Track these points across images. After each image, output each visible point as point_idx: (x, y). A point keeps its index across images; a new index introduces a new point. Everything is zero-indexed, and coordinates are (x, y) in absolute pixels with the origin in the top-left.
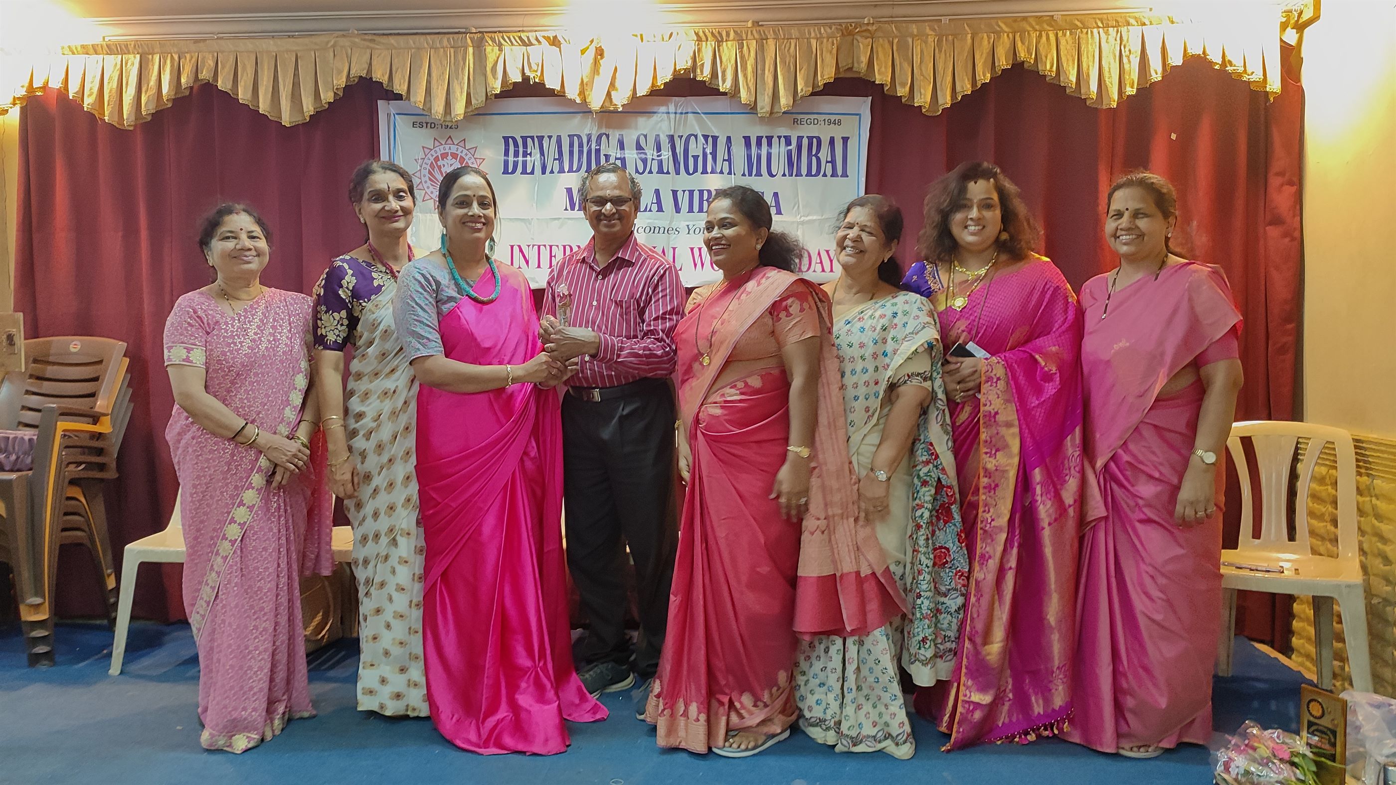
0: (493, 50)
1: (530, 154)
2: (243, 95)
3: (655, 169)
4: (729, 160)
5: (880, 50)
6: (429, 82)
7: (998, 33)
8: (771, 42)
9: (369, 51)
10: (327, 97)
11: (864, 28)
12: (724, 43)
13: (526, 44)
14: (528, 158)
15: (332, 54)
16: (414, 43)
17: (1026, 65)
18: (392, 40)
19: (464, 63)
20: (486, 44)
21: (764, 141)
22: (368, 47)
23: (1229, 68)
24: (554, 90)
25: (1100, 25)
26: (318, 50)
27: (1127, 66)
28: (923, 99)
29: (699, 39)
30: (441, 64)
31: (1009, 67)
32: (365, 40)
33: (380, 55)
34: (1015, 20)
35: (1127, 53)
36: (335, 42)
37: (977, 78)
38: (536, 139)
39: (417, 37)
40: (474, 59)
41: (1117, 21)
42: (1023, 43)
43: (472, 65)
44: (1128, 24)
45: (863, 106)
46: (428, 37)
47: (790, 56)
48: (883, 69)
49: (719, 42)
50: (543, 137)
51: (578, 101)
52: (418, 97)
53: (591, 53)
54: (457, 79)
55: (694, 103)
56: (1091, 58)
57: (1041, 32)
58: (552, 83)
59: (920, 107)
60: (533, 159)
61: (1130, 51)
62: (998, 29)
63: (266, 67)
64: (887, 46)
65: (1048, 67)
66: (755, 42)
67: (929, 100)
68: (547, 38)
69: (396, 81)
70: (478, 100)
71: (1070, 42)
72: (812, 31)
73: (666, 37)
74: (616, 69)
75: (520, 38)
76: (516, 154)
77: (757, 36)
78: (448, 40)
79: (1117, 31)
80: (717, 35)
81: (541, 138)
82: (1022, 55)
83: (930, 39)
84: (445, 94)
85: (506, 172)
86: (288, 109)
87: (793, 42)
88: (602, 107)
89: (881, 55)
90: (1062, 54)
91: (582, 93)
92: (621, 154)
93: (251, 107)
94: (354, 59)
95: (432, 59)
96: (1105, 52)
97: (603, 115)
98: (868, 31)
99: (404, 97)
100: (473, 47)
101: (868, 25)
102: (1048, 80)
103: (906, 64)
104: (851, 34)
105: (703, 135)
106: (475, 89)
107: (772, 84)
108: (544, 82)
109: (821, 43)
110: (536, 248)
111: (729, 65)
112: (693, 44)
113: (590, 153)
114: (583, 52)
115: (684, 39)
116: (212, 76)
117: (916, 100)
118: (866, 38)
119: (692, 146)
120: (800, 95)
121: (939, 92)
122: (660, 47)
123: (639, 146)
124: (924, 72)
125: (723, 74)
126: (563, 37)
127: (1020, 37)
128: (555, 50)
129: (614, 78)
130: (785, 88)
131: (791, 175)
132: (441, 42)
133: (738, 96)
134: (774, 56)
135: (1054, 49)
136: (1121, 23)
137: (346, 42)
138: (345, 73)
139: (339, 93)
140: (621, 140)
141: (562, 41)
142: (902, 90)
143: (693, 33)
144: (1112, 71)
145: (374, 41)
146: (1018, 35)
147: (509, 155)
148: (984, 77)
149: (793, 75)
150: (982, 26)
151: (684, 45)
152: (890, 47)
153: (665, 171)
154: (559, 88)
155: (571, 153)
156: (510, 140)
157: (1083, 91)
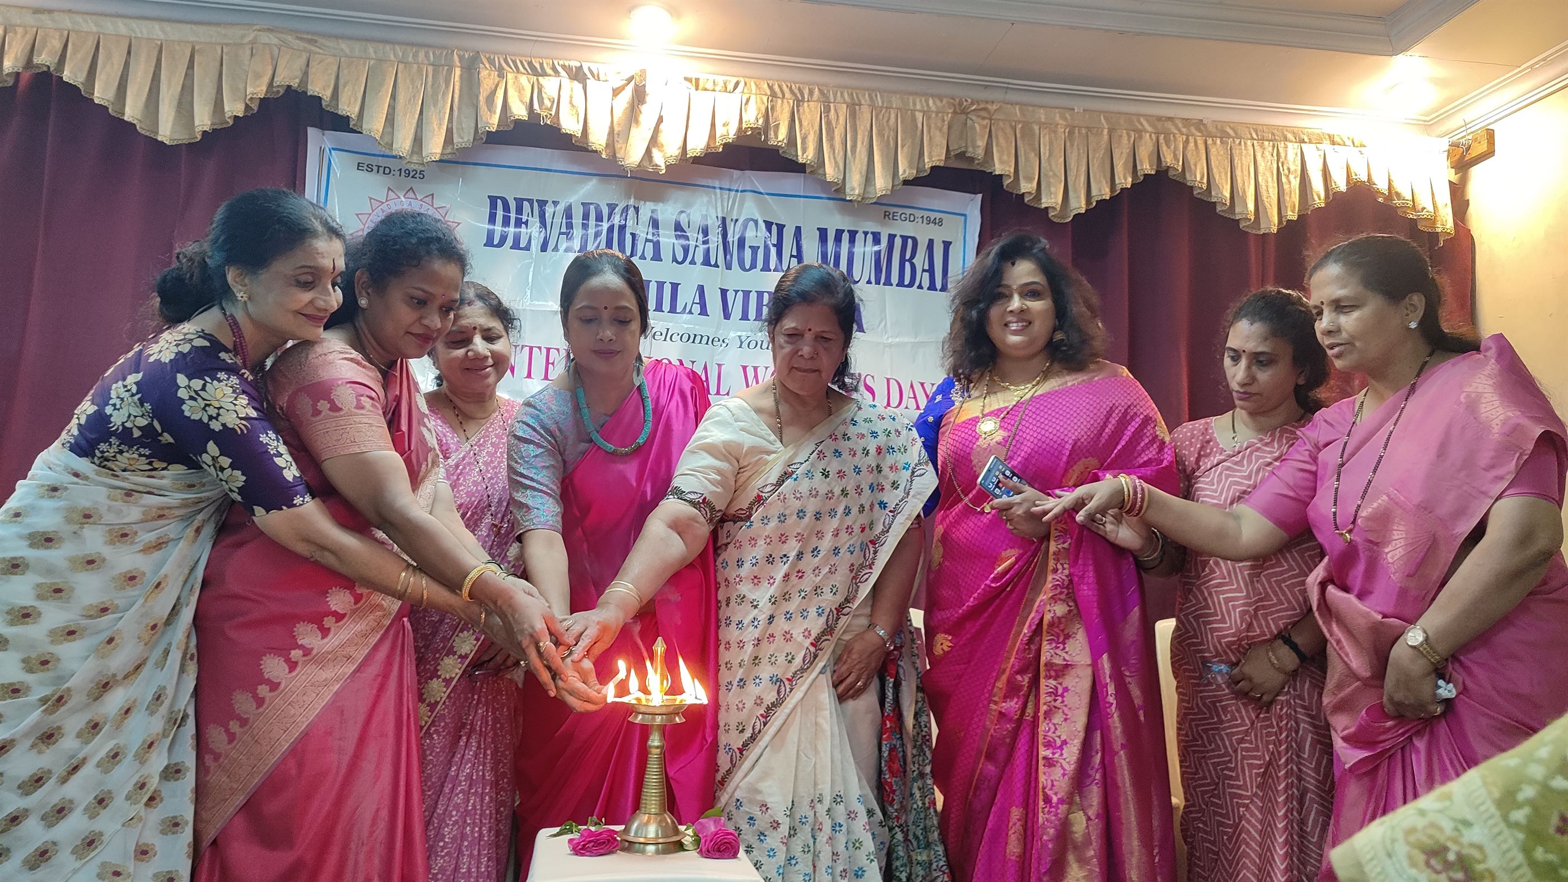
0: (490, 75)
1: (526, 223)
2: (102, 94)
5: (1000, 134)
6: (392, 108)
7: (1140, 133)
8: (865, 109)
9: (305, 56)
10: (234, 108)
11: (982, 106)
12: (806, 104)
13: (537, 72)
14: (523, 229)
15: (248, 52)
16: (375, 52)
17: (1171, 173)
18: (343, 45)
19: (447, 86)
20: (481, 65)
21: (846, 237)
22: (305, 50)
23: (1397, 202)
24: (569, 136)
25: (1255, 136)
26: (227, 45)
27: (1286, 187)
28: (1051, 199)
29: (773, 95)
30: (413, 82)
31: (1153, 173)
32: (301, 39)
33: (322, 61)
34: (1159, 119)
35: (1286, 171)
36: (255, 38)
37: (1117, 182)
38: (536, 204)
39: (381, 46)
40: (461, 83)
41: (1273, 134)
42: (1169, 147)
43: (457, 91)
44: (1286, 139)
45: (972, 205)
46: (397, 48)
47: (890, 128)
48: (1005, 158)
49: (799, 102)
50: (545, 202)
51: (604, 156)
52: (375, 124)
53: (627, 94)
54: (435, 104)
55: (757, 179)
56: (1246, 173)
57: (1188, 136)
58: (570, 125)
59: (1047, 208)
60: (529, 231)
61: (1289, 169)
62: (1140, 127)
63: (143, 59)
64: (1009, 130)
65: (1198, 179)
66: (845, 106)
67: (1060, 201)
68: (567, 69)
69: (343, 99)
70: (464, 138)
71: (1222, 153)
72: (918, 101)
73: (730, 87)
74: (660, 120)
75: (530, 64)
76: (506, 222)
77: (847, 98)
78: (427, 55)
79: (1274, 146)
80: (796, 91)
81: (542, 203)
82: (1168, 159)
83: (1061, 130)
84: (414, 125)
85: (489, 243)
86: (171, 118)
87: (892, 111)
88: (639, 166)
89: (1002, 141)
90: (1213, 163)
91: (611, 144)
92: (653, 234)
93: (110, 110)
94: (282, 63)
95: (399, 75)
96: (1261, 168)
97: (636, 178)
98: (985, 109)
99: (352, 123)
100: (462, 67)
101: (987, 102)
102: (1195, 193)
103: (1032, 155)
104: (964, 112)
105: (765, 221)
106: (460, 123)
107: (866, 160)
108: (559, 124)
109: (929, 118)
110: (527, 350)
111: (812, 133)
112: (765, 99)
113: (611, 229)
114: (616, 92)
115: (754, 91)
116: (56, 61)
117: (1043, 201)
118: (984, 118)
119: (750, 234)
120: (901, 178)
121: (1071, 193)
122: (722, 97)
123: (678, 227)
124: (1054, 166)
125: (804, 142)
126: (589, 69)
127: (1165, 138)
128: (577, 86)
129: (656, 130)
130: (883, 167)
131: (878, 282)
132: (415, 55)
133: (821, 171)
134: (868, 126)
135: (1204, 157)
136: (1277, 137)
137: (272, 39)
138: (266, 80)
139: (253, 106)
140: (655, 216)
141: (589, 75)
142: (1027, 187)
143: (766, 86)
144: (1270, 190)
145: (316, 42)
146: (1162, 137)
147: (494, 225)
148: (1125, 181)
149: (893, 152)
150: (1122, 122)
151: (753, 98)
152: (1012, 133)
153: (713, 262)
154: (579, 135)
155: (585, 226)
156: (499, 201)
157: (1237, 210)
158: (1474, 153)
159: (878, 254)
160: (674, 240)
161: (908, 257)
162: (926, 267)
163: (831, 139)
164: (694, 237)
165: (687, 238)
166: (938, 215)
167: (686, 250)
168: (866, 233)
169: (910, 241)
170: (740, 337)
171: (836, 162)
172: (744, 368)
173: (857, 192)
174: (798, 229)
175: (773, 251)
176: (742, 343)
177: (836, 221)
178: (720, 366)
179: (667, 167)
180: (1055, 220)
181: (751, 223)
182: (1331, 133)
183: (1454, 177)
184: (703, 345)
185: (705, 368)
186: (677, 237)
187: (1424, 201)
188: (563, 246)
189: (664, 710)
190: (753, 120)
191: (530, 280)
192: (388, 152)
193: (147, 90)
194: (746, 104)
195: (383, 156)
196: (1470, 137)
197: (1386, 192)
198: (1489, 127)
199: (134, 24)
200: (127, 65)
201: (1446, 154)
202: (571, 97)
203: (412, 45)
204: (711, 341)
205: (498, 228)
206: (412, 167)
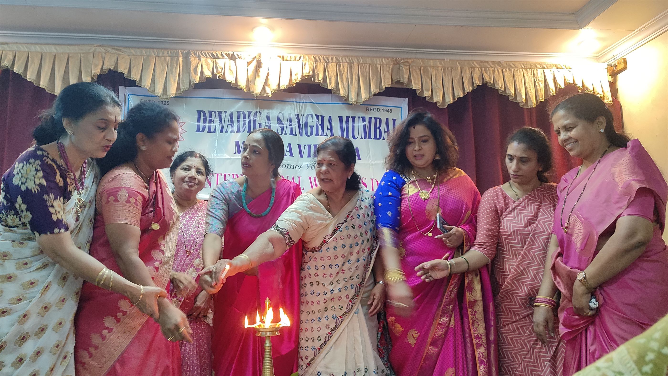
0: (195, 59)
1: (213, 121)
2: (30, 77)
3: (288, 132)
4: (331, 129)
5: (414, 72)
6: (154, 75)
7: (474, 68)
8: (356, 65)
9: (116, 56)
10: (86, 78)
11: (406, 60)
12: (330, 64)
13: (215, 57)
14: (212, 124)
15: (92, 56)
16: (146, 53)
17: (488, 84)
18: (132, 51)
19: (177, 65)
20: (191, 56)
21: (350, 119)
22: (116, 54)
23: (587, 91)
24: (230, 83)
25: (523, 67)
26: (83, 53)
27: (538, 87)
28: (438, 98)
29: (316, 61)
30: (162, 64)
31: (481, 85)
32: (114, 49)
33: (123, 58)
34: (482, 62)
35: (538, 81)
36: (95, 49)
37: (465, 89)
38: (217, 113)
39: (148, 50)
40: (183, 64)
41: (531, 65)
42: (487, 74)
43: (181, 67)
44: (537, 67)
45: (404, 103)
46: (155, 50)
47: (366, 72)
48: (417, 82)
49: (327, 63)
50: (222, 112)
51: (245, 91)
52: (147, 83)
53: (254, 64)
54: (172, 74)
55: (311, 97)
56: (520, 83)
57: (494, 68)
58: (230, 78)
59: (436, 102)
60: (215, 124)
61: (539, 80)
62: (474, 66)
63: (47, 61)
64: (418, 70)
65: (500, 86)
66: (347, 64)
67: (441, 99)
68: (228, 55)
69: (133, 73)
70: (185, 87)
71: (509, 75)
72: (378, 61)
73: (298, 59)
74: (268, 74)
75: (212, 54)
76: (205, 121)
77: (348, 61)
78: (168, 53)
79: (532, 71)
80: (326, 59)
81: (220, 112)
82: (487, 79)
83: (440, 69)
84: (164, 82)
85: (198, 130)
86: (60, 85)
87: (367, 65)
88: (260, 94)
89: (415, 75)
90: (506, 79)
91: (248, 86)
92: (268, 123)
93: (34, 84)
94: (106, 60)
95: (156, 62)
96: (527, 80)
97: (259, 100)
98: (407, 62)
99: (137, 83)
100: (183, 57)
101: (407, 59)
102: (499, 92)
103: (428, 80)
104: (398, 63)
105: (316, 115)
106: (183, 80)
107: (357, 86)
108: (225, 78)
109: (383, 67)
110: (216, 175)
111: (333, 76)
112: (312, 63)
113: (250, 122)
114: (249, 64)
115: (308, 60)
116: (11, 64)
117: (434, 99)
118: (407, 66)
119: (310, 120)
120: (372, 93)
121: (446, 95)
122: (294, 63)
123: (279, 119)
124: (438, 85)
125: (330, 80)
126: (237, 55)
127: (485, 70)
128: (232, 62)
129: (267, 79)
130: (365, 89)
131: (365, 138)
132: (163, 53)
133: (338, 92)
134: (357, 72)
135: (502, 77)
136: (533, 66)
137: (102, 50)
138: (100, 67)
139: (94, 78)
140: (268, 115)
141: (237, 57)
142: (427, 94)
143: (313, 57)
144: (532, 89)
145: (121, 50)
146: (483, 69)
147: (200, 122)
148: (469, 89)
149: (369, 82)
150: (466, 64)
151: (307, 63)
152: (419, 71)
153: (294, 134)
154: (234, 83)
155: (239, 121)
156: (201, 113)
157: (518, 98)
158: (619, 68)
159: (365, 126)
160: (277, 125)
161: (378, 126)
162: (386, 130)
163: (342, 78)
164: (286, 123)
165: (283, 124)
166: (390, 108)
167: (282, 129)
168: (359, 118)
169: (378, 120)
170: (307, 165)
171: (344, 88)
172: (310, 178)
173: (354, 100)
174: (330, 117)
175: (320, 127)
176: (308, 167)
177: (346, 113)
178: (299, 177)
179: (272, 94)
180: (440, 107)
181: (310, 116)
182: (556, 64)
183: (610, 79)
184: (292, 169)
185: (293, 179)
186: (278, 124)
187: (598, 91)
188: (229, 130)
189: (271, 330)
190: (308, 72)
191: (216, 145)
192: (153, 95)
193: (49, 74)
194: (305, 65)
195: (151, 96)
196: (616, 62)
197: (582, 88)
198: (624, 57)
199: (43, 47)
200: (41, 64)
201: (606, 70)
202: (230, 67)
203: (162, 49)
204: (295, 167)
205: (202, 124)
206: (164, 100)
